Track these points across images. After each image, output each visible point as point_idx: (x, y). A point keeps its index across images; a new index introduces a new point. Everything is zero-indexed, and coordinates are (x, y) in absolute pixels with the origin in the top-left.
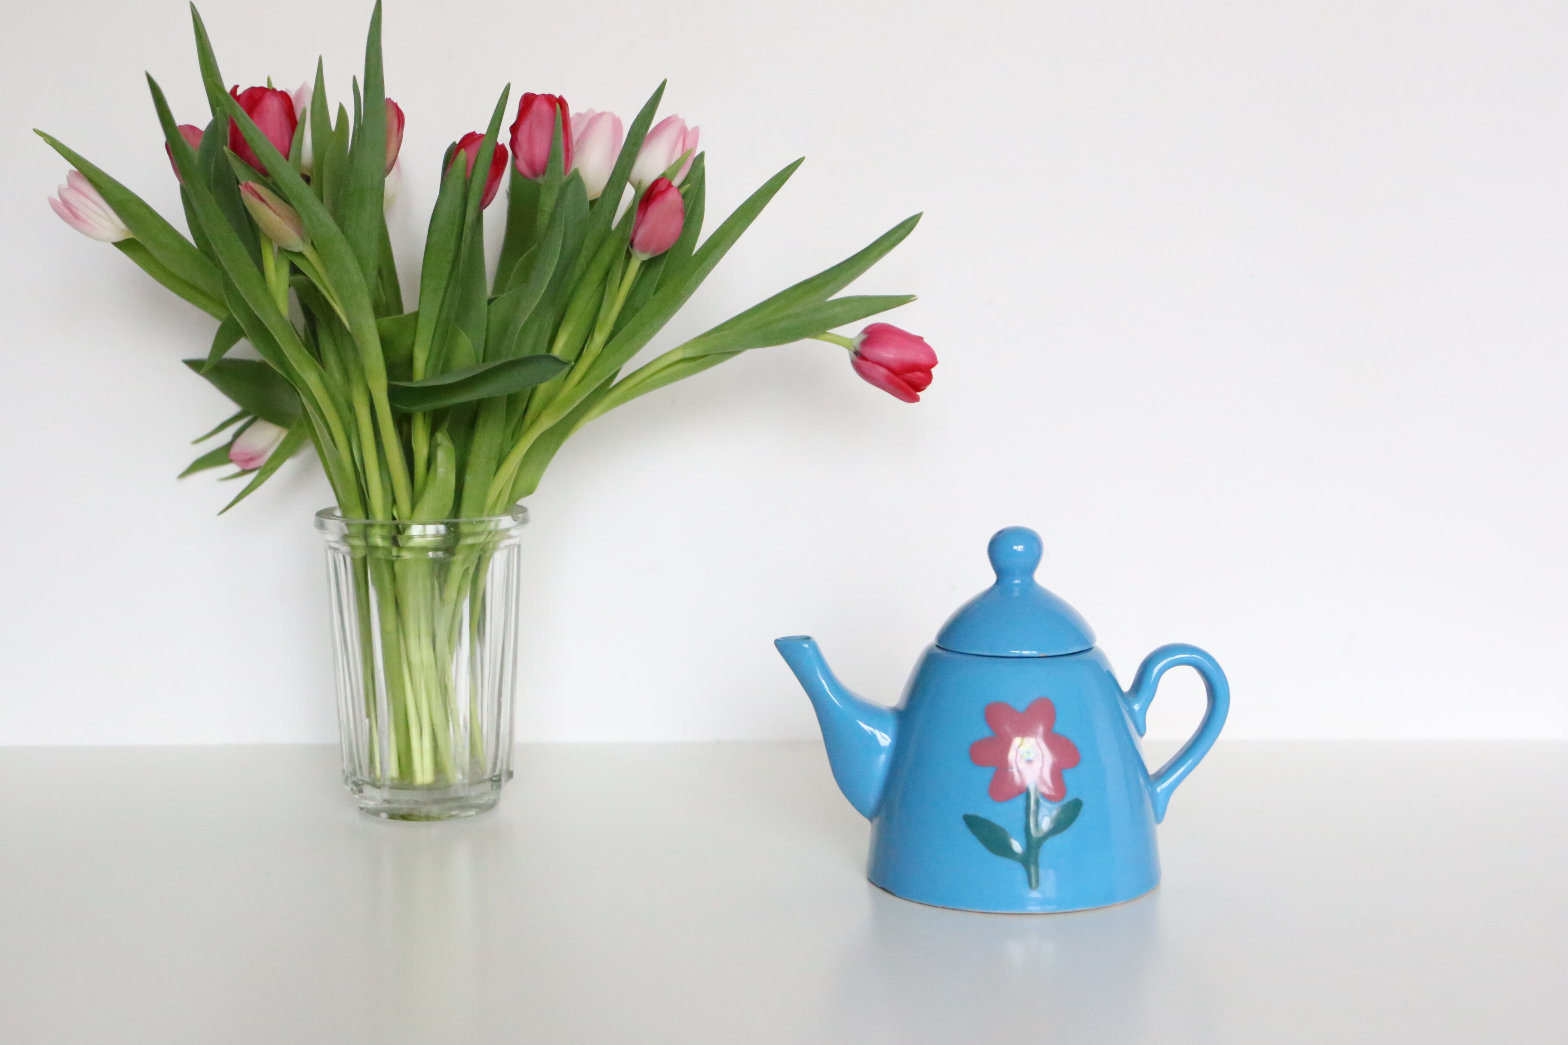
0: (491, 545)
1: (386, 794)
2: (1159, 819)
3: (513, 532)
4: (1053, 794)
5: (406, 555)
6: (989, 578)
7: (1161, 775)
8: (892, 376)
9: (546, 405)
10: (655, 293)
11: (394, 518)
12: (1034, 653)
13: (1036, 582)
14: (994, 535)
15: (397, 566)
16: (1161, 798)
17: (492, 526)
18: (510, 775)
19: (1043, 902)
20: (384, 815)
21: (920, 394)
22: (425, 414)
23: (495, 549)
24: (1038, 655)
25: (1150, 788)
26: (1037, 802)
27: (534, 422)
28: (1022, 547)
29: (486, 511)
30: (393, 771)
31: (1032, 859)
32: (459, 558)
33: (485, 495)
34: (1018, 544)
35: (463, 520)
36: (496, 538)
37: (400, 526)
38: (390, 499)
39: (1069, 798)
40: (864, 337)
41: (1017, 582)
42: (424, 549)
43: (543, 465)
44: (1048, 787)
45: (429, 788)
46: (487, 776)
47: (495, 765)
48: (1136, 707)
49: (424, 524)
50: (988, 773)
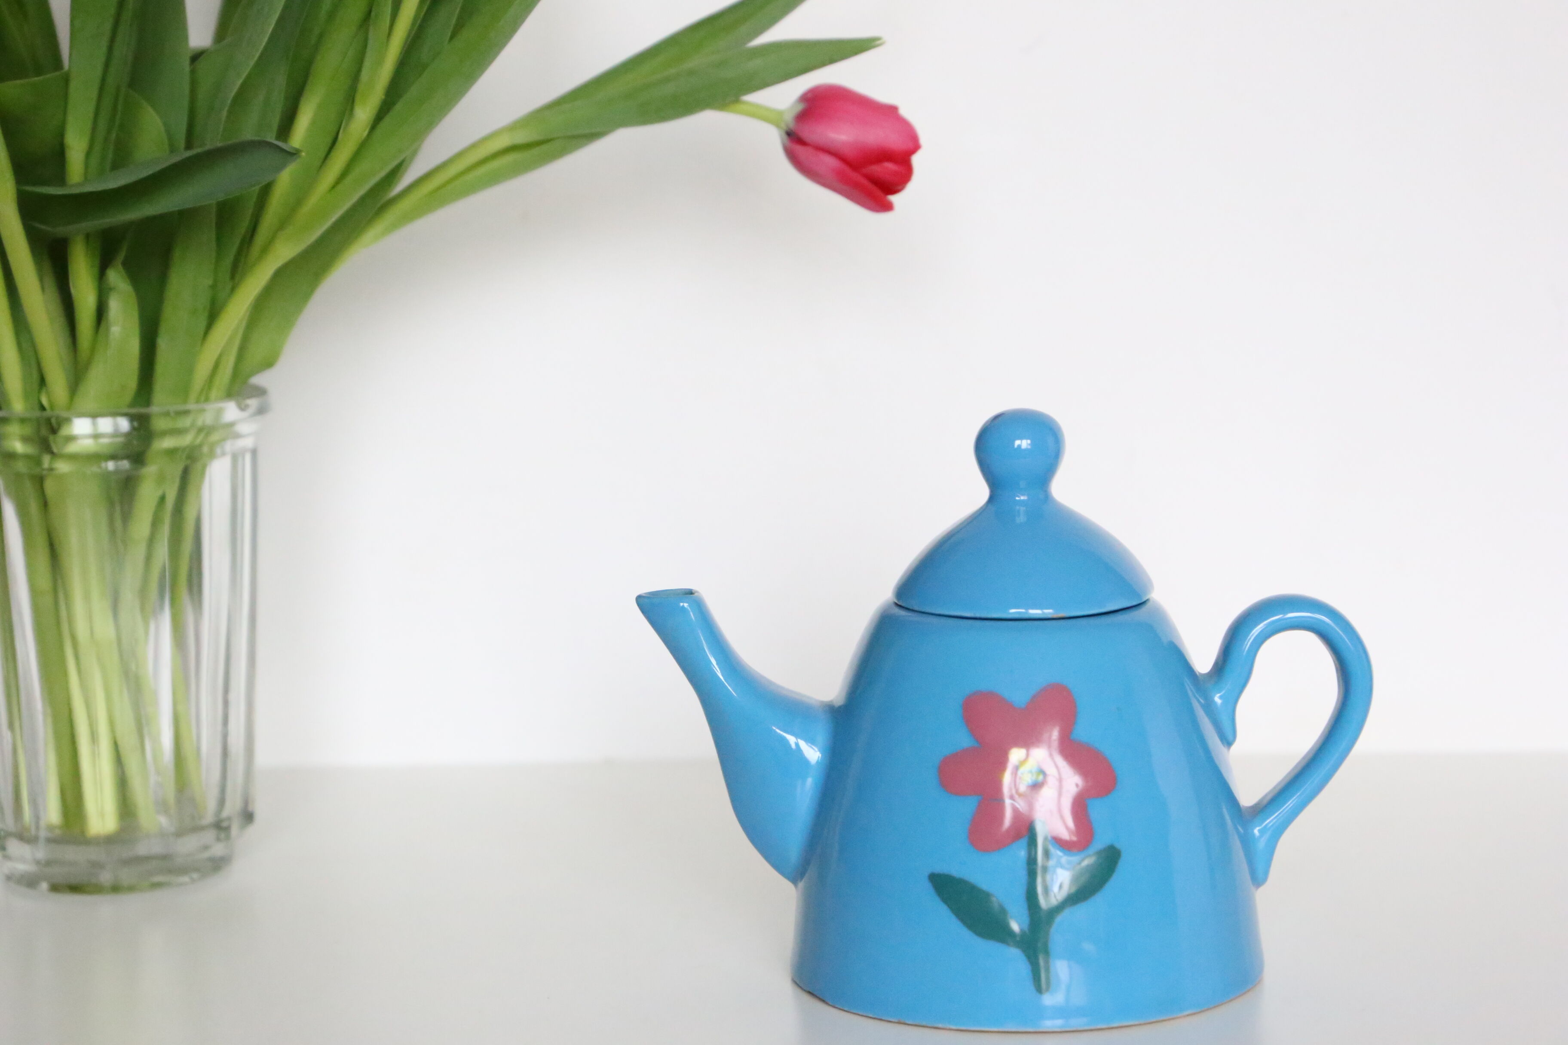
0: (205, 449)
1: (41, 853)
2: (1258, 879)
3: (242, 428)
4: (1074, 839)
5: (63, 467)
6: (979, 493)
7: (1262, 809)
8: (847, 170)
9: (283, 224)
10: (452, 37)
11: (43, 408)
12: (1049, 612)
13: (1052, 497)
14: (987, 422)
15: (50, 486)
16: (1261, 844)
17: (207, 418)
18: (248, 817)
19: (1061, 1012)
20: (44, 886)
21: (894, 199)
22: (88, 237)
23: (212, 455)
24: (1055, 616)
25: (1240, 829)
26: (1047, 854)
27: (265, 250)
28: (1029, 441)
29: (193, 396)
30: (53, 813)
31: (1039, 945)
32: (150, 470)
33: (190, 370)
34: (1021, 438)
35: (154, 409)
36: (214, 437)
37: (53, 421)
38: (35, 376)
39: (1100, 842)
40: (800, 107)
41: (1022, 498)
42: (96, 457)
43: (288, 321)
44: (1067, 828)
45: (109, 840)
46: (209, 818)
47: (222, 802)
48: (1217, 699)
49: (94, 416)
50: (966, 806)
